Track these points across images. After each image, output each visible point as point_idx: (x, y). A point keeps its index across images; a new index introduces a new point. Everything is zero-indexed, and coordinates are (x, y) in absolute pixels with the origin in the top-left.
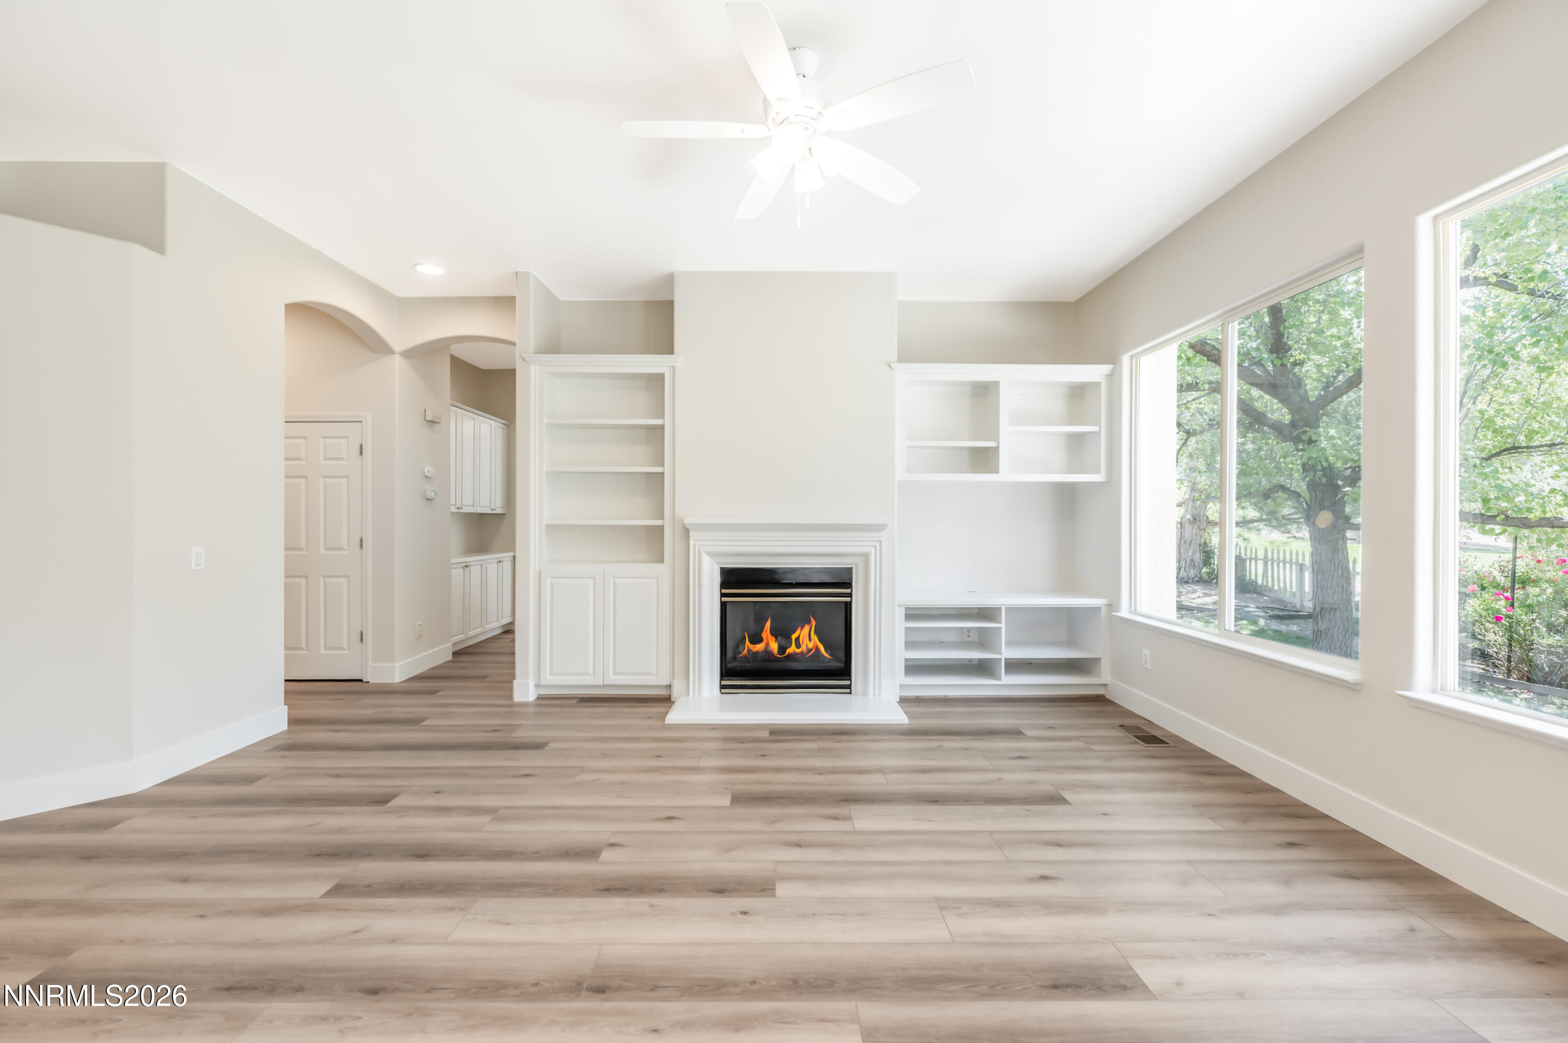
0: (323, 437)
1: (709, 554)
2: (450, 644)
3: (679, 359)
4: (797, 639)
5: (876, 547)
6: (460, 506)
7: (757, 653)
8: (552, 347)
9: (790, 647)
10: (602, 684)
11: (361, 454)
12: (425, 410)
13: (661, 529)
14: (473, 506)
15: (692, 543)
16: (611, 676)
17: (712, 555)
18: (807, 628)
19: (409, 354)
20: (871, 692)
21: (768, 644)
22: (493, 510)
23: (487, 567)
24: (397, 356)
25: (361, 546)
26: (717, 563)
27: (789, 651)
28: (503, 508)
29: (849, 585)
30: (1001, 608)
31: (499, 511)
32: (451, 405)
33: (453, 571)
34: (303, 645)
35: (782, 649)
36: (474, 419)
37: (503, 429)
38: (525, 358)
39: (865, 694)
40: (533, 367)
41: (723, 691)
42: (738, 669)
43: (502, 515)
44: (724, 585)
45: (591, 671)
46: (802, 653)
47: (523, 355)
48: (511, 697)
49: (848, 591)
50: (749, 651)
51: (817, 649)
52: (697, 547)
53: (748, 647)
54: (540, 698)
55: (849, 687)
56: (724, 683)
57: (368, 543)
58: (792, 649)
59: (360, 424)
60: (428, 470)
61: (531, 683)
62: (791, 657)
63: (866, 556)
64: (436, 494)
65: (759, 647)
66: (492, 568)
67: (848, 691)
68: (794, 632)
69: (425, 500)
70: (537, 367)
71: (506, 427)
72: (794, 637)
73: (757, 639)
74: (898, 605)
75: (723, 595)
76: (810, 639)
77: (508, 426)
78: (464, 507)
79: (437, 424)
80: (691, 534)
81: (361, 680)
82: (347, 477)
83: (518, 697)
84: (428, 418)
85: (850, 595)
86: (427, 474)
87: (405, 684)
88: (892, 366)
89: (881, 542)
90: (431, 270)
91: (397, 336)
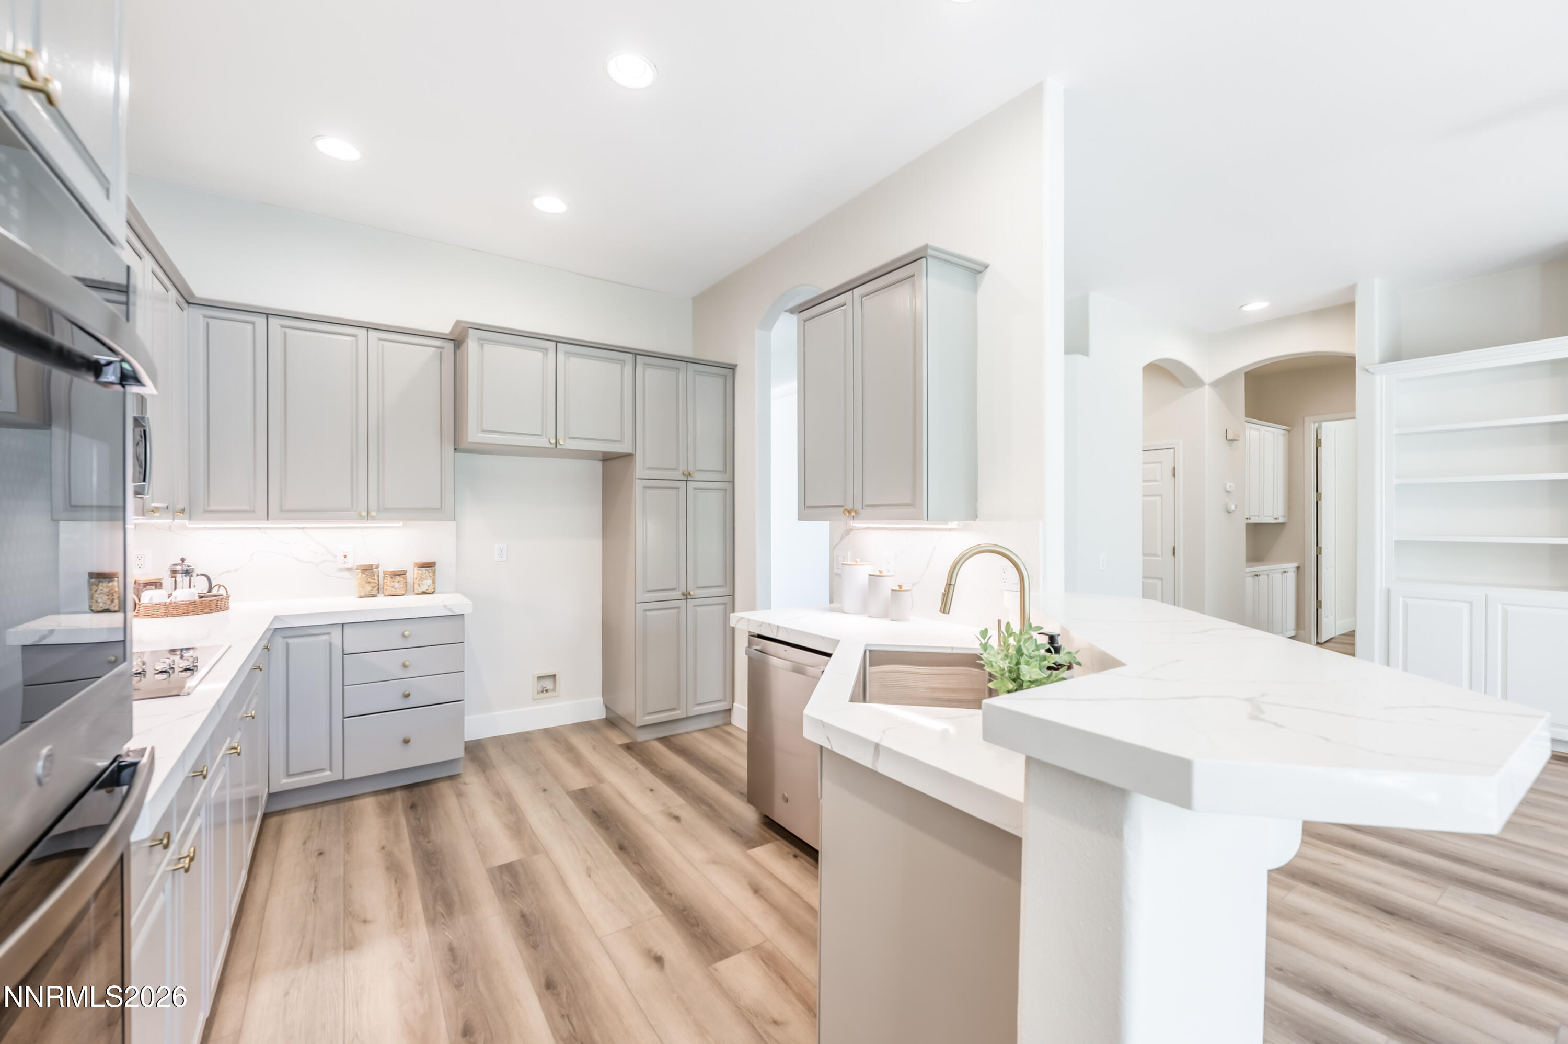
6: (1248, 517)
8: (1395, 355)
11: (1174, 475)
12: (1227, 430)
14: (1258, 516)
19: (1215, 384)
22: (1276, 519)
23: (1273, 577)
24: (1207, 388)
25: (1174, 553)
28: (1285, 516)
31: (1281, 520)
32: (1246, 422)
33: (1245, 581)
36: (1259, 430)
37: (1284, 435)
38: (1369, 370)
43: (1282, 524)
47: (1366, 367)
57: (1180, 552)
59: (1173, 449)
60: (1230, 485)
64: (1236, 507)
66: (1278, 577)
69: (1226, 512)
71: (1287, 432)
77: (1289, 431)
78: (1252, 518)
79: (1235, 442)
82: (1161, 496)
84: (1229, 438)
86: (1228, 489)
90: (1257, 306)
91: (1209, 371)
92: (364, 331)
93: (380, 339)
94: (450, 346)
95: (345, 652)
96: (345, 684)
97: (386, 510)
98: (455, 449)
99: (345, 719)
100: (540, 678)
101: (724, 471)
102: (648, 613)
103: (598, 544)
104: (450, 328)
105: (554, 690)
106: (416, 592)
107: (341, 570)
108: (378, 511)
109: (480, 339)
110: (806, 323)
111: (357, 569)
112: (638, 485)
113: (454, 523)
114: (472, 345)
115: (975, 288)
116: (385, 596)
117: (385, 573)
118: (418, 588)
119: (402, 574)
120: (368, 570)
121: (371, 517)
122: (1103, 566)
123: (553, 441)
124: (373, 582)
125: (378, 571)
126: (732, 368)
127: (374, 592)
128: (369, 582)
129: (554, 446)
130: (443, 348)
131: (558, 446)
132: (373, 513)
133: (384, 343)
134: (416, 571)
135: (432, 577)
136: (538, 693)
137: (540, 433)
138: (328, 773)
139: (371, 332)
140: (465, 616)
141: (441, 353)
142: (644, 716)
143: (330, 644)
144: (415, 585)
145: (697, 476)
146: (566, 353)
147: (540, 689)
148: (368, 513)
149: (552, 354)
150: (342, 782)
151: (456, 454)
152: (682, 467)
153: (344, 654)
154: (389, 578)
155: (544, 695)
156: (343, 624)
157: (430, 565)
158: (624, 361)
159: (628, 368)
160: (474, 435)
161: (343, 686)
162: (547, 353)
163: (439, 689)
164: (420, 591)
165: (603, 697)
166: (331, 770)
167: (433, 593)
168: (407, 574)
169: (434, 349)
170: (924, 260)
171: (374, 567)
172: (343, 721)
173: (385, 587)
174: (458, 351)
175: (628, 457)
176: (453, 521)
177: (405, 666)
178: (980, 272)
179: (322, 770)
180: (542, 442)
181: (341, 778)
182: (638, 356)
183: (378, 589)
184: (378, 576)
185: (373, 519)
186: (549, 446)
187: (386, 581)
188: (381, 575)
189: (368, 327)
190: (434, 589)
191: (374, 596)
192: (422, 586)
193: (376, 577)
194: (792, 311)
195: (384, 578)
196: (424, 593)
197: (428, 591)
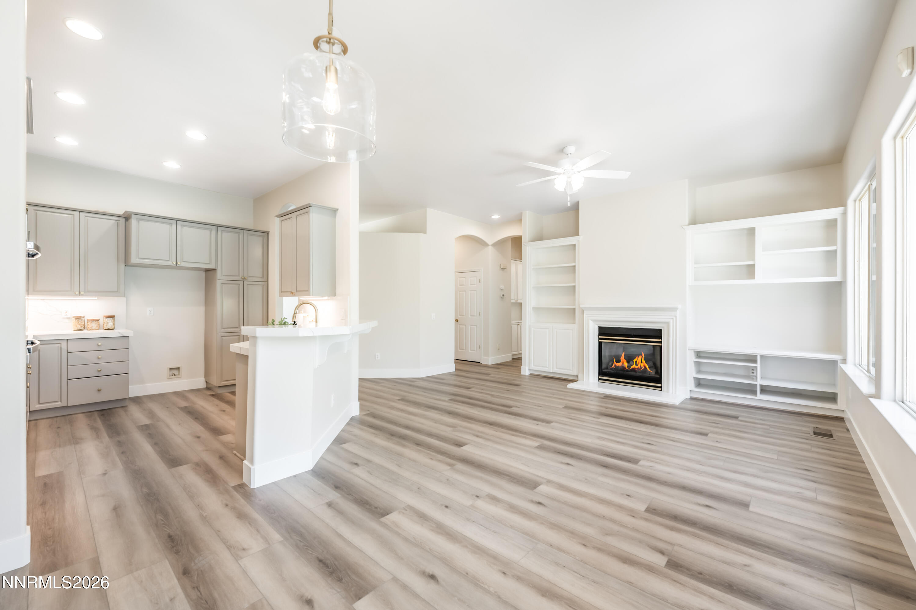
0: (470, 277)
1: (592, 320)
2: (511, 354)
3: (581, 238)
4: (636, 362)
5: (673, 319)
6: (517, 300)
7: (618, 367)
8: (539, 238)
9: (633, 365)
10: (551, 371)
11: (480, 282)
12: (501, 264)
13: (574, 309)
15: (585, 315)
16: (555, 369)
17: (594, 321)
18: (640, 357)
19: (493, 245)
20: (671, 391)
21: (623, 363)
24: (490, 247)
25: (480, 315)
26: (596, 324)
27: (632, 367)
29: (660, 337)
30: (757, 355)
32: (511, 259)
33: (513, 326)
34: (465, 349)
35: (629, 367)
38: (525, 244)
39: (668, 392)
40: (528, 247)
41: (600, 381)
42: (608, 372)
44: (600, 334)
45: (548, 366)
46: (638, 368)
47: (525, 241)
48: (521, 373)
49: (660, 340)
50: (615, 365)
51: (645, 368)
52: (587, 317)
53: (615, 364)
54: (531, 374)
55: (661, 387)
56: (600, 377)
57: (482, 314)
58: (634, 366)
59: (479, 272)
60: (502, 287)
61: (527, 368)
62: (634, 370)
63: (668, 323)
65: (619, 364)
67: (660, 389)
68: (635, 359)
69: (501, 298)
70: (529, 247)
72: (635, 360)
73: (618, 361)
74: (689, 349)
75: (600, 339)
76: (642, 363)
79: (505, 269)
80: (584, 311)
81: (480, 362)
82: (476, 291)
83: (522, 373)
84: (502, 268)
85: (661, 342)
87: (492, 365)
88: (684, 228)
89: (676, 316)
90: (496, 217)
91: (490, 239)
92: (78, 213)
93: (86, 216)
94: (123, 220)
95: (68, 352)
96: (68, 365)
97: (88, 291)
98: (125, 265)
99: (68, 380)
100: (171, 369)
101: (263, 277)
102: (224, 338)
103: (202, 309)
104: (123, 213)
105: (179, 375)
106: (105, 329)
107: (64, 318)
108: (85, 292)
109: (137, 219)
110: (297, 216)
111: (73, 318)
112: (219, 283)
113: (125, 298)
114: (133, 222)
115: (335, 216)
116: (88, 330)
117: (88, 320)
118: (106, 327)
119: (97, 320)
120: (78, 318)
121: (81, 294)
122: (433, 318)
123: (175, 263)
124: (81, 324)
125: (84, 319)
126: (268, 233)
127: (83, 329)
128: (79, 324)
129: (175, 265)
130: (119, 221)
131: (177, 265)
132: (82, 293)
133: (88, 218)
134: (104, 320)
135: (113, 322)
136: (170, 376)
137: (168, 259)
138: (60, 403)
139: (81, 213)
140: (130, 337)
141: (118, 223)
142: (221, 382)
143: (61, 348)
144: (104, 326)
145: (249, 279)
146: (181, 225)
147: (171, 374)
148: (79, 293)
149: (174, 226)
150: (66, 407)
151: (126, 267)
152: (241, 275)
153: (67, 352)
154: (90, 322)
155: (174, 377)
156: (67, 340)
157: (113, 317)
158: (211, 229)
159: (214, 233)
160: (134, 259)
161: (67, 366)
162: (172, 225)
163: (117, 368)
164: (107, 328)
165: (205, 378)
166: (61, 401)
167: (113, 329)
168: (100, 321)
169: (114, 221)
170: (311, 207)
171: (82, 317)
172: (67, 381)
173: (88, 326)
174: (127, 222)
175: (214, 270)
176: (123, 297)
177: (98, 358)
178: (336, 211)
179: (57, 402)
180: (169, 263)
181: (66, 405)
182: (218, 227)
183: (84, 327)
184: (84, 321)
185: (82, 295)
186: (173, 265)
187: (88, 323)
188: (86, 321)
189: (80, 211)
190: (114, 327)
191: (81, 330)
192: (107, 326)
193: (83, 322)
194: (277, 216)
195: (87, 322)
196: (109, 329)
197: (111, 328)
